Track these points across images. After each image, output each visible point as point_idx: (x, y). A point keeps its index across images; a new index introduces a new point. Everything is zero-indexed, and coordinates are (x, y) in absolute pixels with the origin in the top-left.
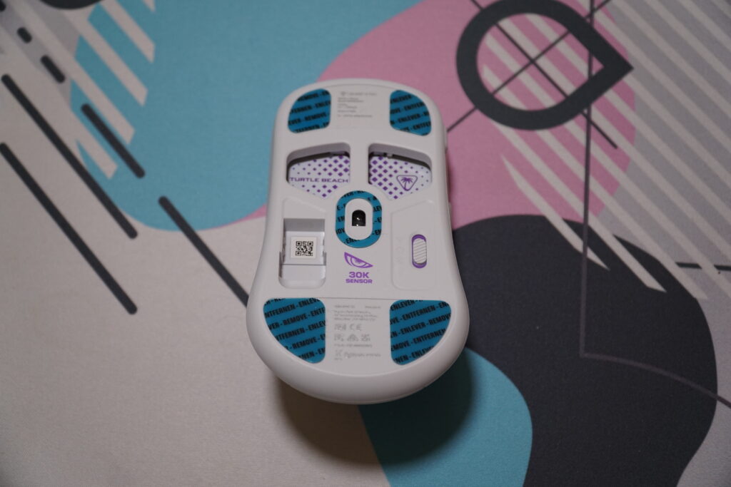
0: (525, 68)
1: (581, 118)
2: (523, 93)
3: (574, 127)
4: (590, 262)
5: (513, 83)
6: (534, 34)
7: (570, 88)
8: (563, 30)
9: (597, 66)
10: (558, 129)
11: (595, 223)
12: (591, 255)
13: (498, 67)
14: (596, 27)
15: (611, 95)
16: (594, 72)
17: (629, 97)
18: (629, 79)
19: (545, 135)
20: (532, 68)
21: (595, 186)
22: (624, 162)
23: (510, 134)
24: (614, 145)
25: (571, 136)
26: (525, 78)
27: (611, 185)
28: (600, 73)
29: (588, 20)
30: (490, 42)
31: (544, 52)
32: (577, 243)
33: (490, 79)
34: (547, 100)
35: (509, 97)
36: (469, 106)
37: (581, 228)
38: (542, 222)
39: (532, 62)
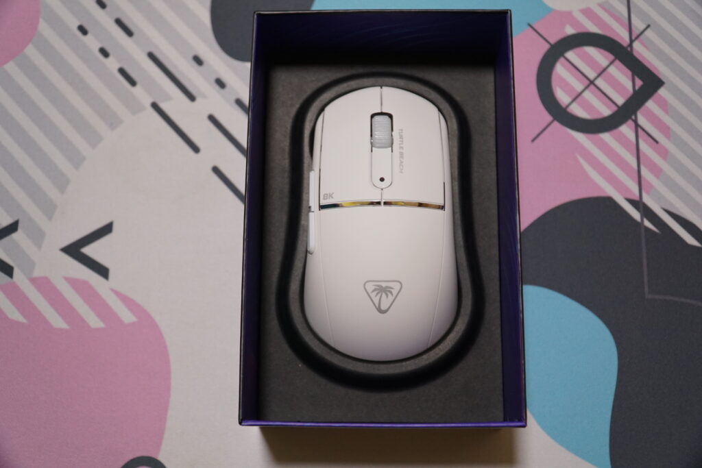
0: (586, 88)
1: (630, 122)
2: (587, 106)
3: (626, 130)
4: (647, 229)
5: (579, 99)
6: (591, 62)
7: (620, 101)
8: (611, 57)
9: (639, 83)
10: (615, 131)
11: (647, 199)
12: (647, 223)
13: (567, 88)
14: (635, 54)
15: (650, 104)
16: (637, 88)
17: (664, 105)
18: (662, 92)
19: (606, 136)
20: (592, 87)
21: (645, 172)
22: (664, 153)
23: (580, 137)
24: (656, 142)
25: (625, 137)
26: (588, 95)
27: (657, 171)
28: (641, 88)
29: (629, 49)
30: (560, 69)
31: (599, 75)
32: (636, 215)
33: (563, 97)
34: (606, 111)
35: (577, 110)
36: (550, 118)
37: (637, 204)
38: (609, 201)
39: (592, 82)
